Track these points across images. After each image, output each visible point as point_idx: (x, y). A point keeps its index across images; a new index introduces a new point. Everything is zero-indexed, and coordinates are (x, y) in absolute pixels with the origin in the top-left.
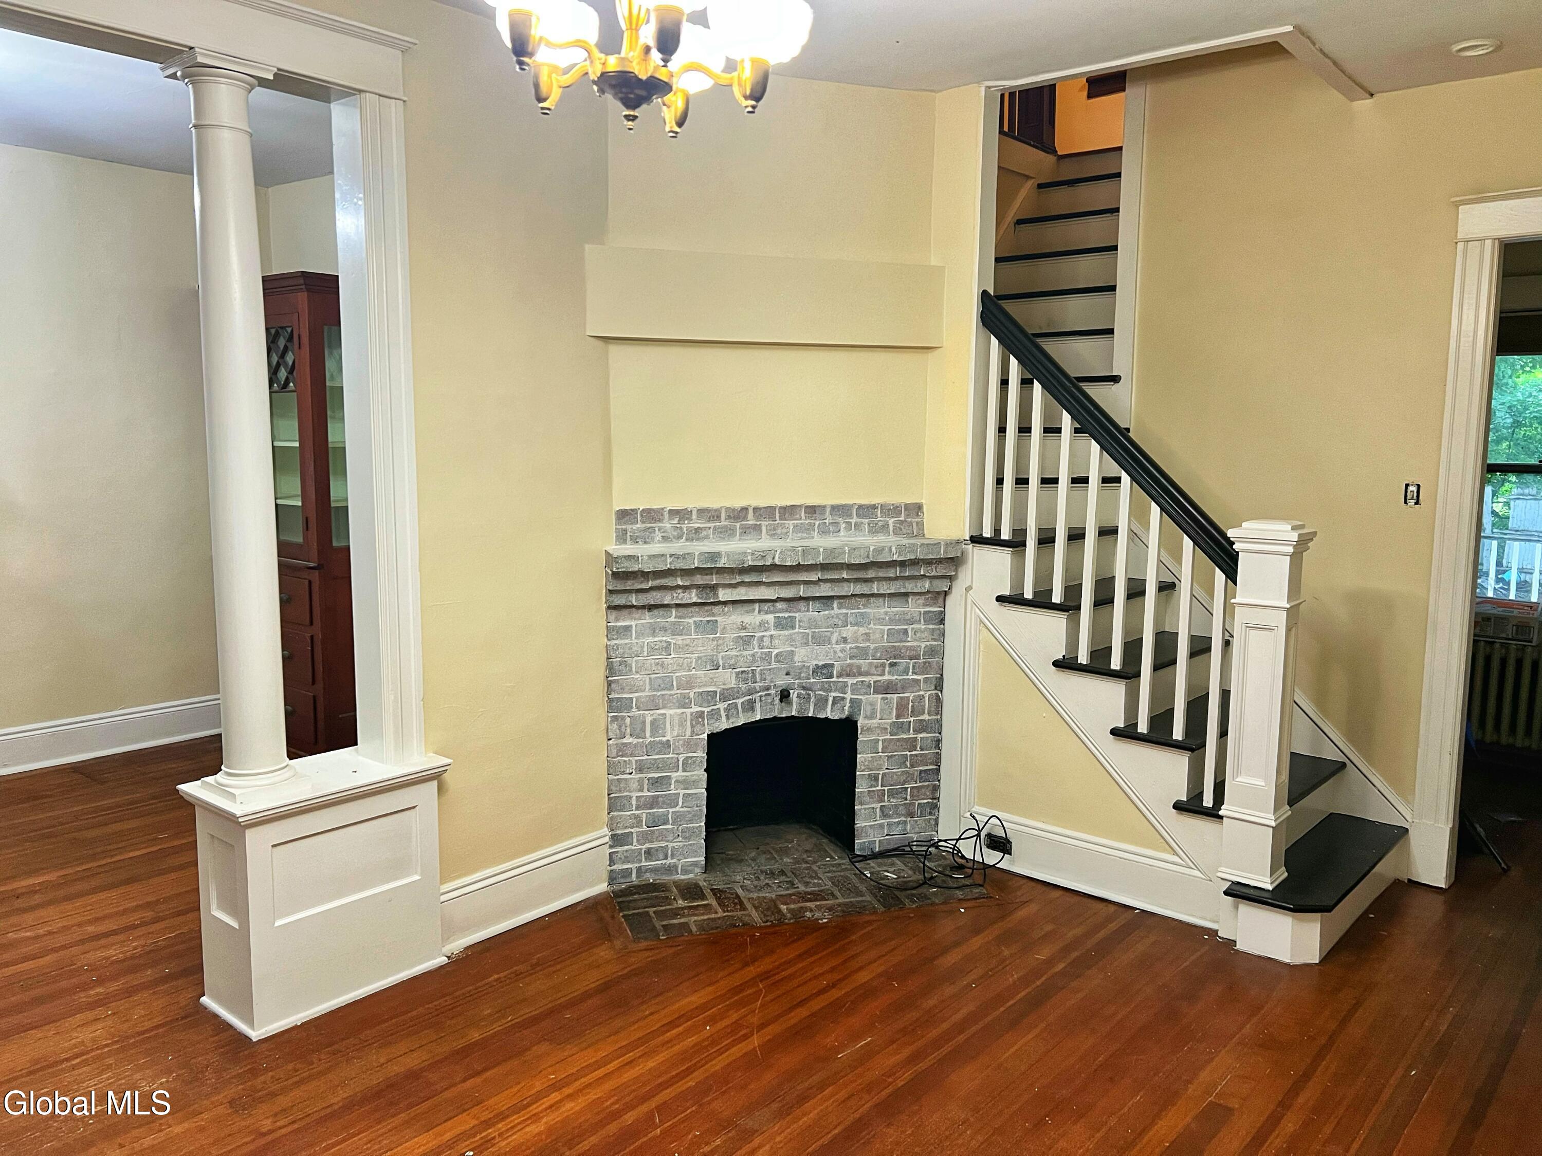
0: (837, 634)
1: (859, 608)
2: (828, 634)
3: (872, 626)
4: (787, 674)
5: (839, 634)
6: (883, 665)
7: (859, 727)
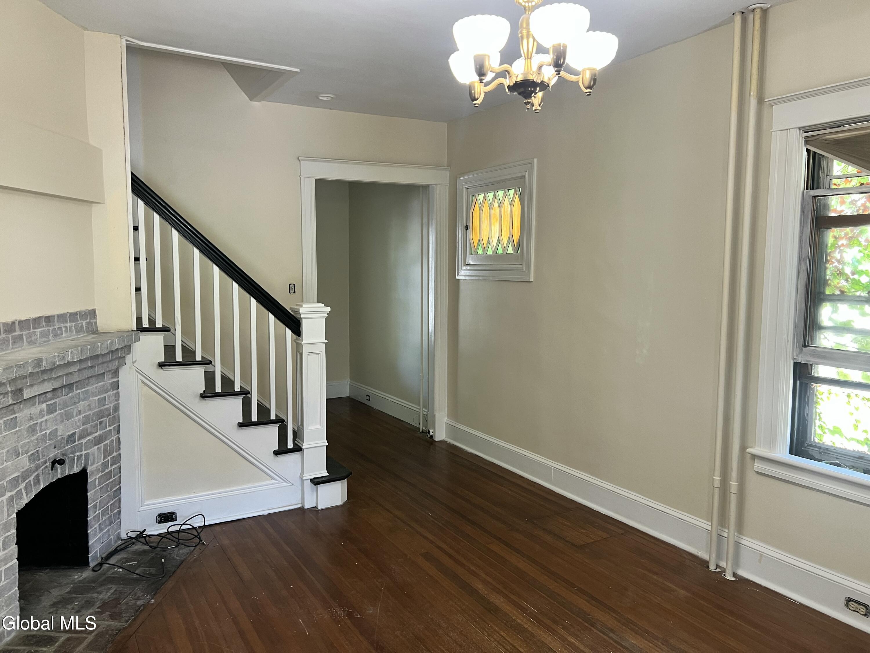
0: (76, 409)
1: (85, 388)
2: (72, 410)
3: (91, 399)
4: (55, 447)
5: (77, 409)
6: (97, 425)
7: (88, 473)
